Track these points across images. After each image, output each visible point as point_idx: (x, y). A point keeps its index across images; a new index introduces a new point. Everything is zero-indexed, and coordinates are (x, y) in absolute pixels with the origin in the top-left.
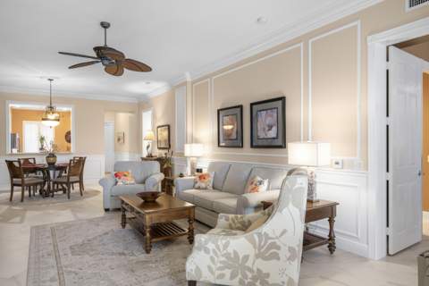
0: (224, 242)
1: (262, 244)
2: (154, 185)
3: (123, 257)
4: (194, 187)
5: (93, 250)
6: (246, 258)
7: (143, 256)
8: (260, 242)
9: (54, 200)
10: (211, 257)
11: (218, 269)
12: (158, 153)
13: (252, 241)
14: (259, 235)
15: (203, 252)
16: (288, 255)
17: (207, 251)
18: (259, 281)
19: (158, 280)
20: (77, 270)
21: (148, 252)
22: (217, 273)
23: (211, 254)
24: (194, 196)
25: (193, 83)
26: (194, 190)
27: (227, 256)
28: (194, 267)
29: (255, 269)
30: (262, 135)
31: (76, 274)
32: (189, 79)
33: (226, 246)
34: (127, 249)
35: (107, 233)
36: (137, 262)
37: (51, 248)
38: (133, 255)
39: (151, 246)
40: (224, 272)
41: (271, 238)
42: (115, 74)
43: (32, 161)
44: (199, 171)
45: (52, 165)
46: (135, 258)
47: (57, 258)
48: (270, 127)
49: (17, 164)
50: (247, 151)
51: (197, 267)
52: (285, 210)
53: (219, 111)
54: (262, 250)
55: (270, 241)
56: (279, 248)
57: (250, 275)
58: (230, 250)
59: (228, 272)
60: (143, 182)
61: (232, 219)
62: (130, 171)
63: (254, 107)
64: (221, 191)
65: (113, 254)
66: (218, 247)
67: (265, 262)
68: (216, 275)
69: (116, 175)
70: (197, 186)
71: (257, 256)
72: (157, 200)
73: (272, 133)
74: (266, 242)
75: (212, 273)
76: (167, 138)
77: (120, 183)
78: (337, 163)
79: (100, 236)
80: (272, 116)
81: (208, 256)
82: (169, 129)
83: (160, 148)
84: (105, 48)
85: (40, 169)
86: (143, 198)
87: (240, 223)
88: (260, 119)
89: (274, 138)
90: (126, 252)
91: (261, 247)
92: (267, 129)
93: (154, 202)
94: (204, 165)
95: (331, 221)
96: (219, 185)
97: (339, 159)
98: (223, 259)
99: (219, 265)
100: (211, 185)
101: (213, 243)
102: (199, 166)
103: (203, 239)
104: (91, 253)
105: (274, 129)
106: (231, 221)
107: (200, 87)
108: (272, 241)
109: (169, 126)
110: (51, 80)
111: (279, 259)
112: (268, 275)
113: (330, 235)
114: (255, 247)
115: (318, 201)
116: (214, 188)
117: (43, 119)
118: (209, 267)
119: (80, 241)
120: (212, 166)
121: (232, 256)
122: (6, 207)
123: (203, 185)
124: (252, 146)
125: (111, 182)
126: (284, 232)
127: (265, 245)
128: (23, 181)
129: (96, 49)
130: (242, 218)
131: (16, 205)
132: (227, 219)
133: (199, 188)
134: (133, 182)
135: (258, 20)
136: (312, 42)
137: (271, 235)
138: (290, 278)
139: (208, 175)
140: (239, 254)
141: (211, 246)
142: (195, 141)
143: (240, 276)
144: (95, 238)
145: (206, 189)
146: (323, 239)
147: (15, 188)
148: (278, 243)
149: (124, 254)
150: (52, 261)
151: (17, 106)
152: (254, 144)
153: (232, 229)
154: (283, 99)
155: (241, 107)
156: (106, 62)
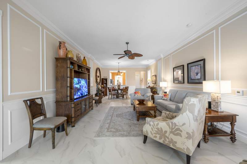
0: (157, 123)
1: (173, 127)
2: (147, 97)
3: (130, 121)
4: (162, 99)
5: (122, 117)
6: (166, 132)
7: (136, 122)
8: (172, 126)
9: (119, 99)
10: (152, 128)
11: (155, 133)
12: (152, 85)
13: (168, 125)
14: (172, 123)
15: (149, 125)
16: (187, 136)
17: (150, 125)
18: (172, 144)
19: (137, 132)
20: (115, 122)
21: (138, 121)
22: (154, 135)
23: (152, 126)
24: (160, 103)
25: (164, 58)
26: (162, 100)
27: (158, 129)
28: (145, 130)
29: (170, 138)
30: (193, 77)
31: (114, 123)
32: (162, 56)
33: (158, 125)
34: (132, 118)
35: (128, 112)
36: (133, 124)
37: (112, 113)
38: (133, 121)
39: (139, 119)
40: (156, 135)
41: (177, 126)
42: (132, 59)
43: (115, 87)
44: (165, 93)
45: (119, 89)
46: (133, 122)
47: (112, 117)
48: (197, 74)
49: (110, 88)
50: (186, 85)
51: (147, 130)
52: (185, 114)
53: (174, 68)
54: (173, 130)
55: (177, 127)
56: (181, 131)
57: (167, 140)
58: (159, 126)
59: (158, 136)
60: (143, 96)
61: (168, 114)
62: (140, 92)
63: (189, 65)
64: (173, 101)
65: (127, 119)
66: (154, 124)
67: (174, 136)
68: (154, 136)
69: (135, 93)
70: (163, 98)
71: (171, 132)
72: (144, 102)
73: (199, 76)
74: (175, 127)
75: (152, 134)
76: (155, 80)
77: (136, 96)
78: (238, 92)
79: (126, 112)
80: (198, 69)
81: (150, 127)
82: (156, 77)
83: (153, 84)
84: (128, 51)
85: (116, 90)
86: (139, 101)
87: (171, 116)
88: (192, 70)
89: (199, 79)
90: (131, 119)
91: (172, 129)
92: (196, 75)
93: (143, 103)
94: (167, 91)
95: (232, 124)
96: (172, 99)
97: (240, 90)
98: (157, 130)
99: (155, 132)
100: (169, 99)
101: (152, 122)
102: (166, 91)
103: (149, 120)
104: (121, 117)
105: (199, 74)
106: (167, 115)
107: (166, 60)
108: (178, 127)
109: (156, 75)
110: (119, 63)
111: (181, 136)
112: (176, 143)
113: (231, 132)
114: (170, 128)
115: (223, 112)
116: (170, 100)
117: (117, 75)
118: (151, 132)
119: (120, 113)
120: (171, 91)
121: (160, 129)
122: (107, 100)
123: (165, 98)
124: (188, 82)
125: (133, 95)
126: (184, 124)
127: (174, 128)
128: (111, 93)
129: (125, 52)
130: (172, 114)
131: (109, 100)
132: (166, 114)
133: (164, 100)
134: (140, 95)
135: (187, 25)
136: (221, 28)
137: (177, 124)
138: (187, 147)
139: (168, 95)
140: (163, 130)
141: (152, 123)
142: (165, 81)
143: (163, 139)
144: (124, 113)
145: (167, 100)
146: (227, 133)
147: (110, 95)
148: (181, 129)
149: (130, 120)
150: (110, 118)
151: (112, 72)
152: (189, 82)
153: (167, 118)
154: (204, 60)
155: (183, 66)
156: (128, 55)
